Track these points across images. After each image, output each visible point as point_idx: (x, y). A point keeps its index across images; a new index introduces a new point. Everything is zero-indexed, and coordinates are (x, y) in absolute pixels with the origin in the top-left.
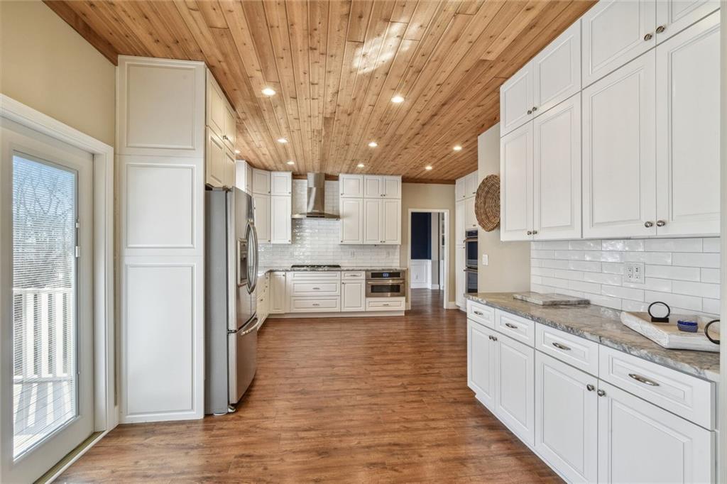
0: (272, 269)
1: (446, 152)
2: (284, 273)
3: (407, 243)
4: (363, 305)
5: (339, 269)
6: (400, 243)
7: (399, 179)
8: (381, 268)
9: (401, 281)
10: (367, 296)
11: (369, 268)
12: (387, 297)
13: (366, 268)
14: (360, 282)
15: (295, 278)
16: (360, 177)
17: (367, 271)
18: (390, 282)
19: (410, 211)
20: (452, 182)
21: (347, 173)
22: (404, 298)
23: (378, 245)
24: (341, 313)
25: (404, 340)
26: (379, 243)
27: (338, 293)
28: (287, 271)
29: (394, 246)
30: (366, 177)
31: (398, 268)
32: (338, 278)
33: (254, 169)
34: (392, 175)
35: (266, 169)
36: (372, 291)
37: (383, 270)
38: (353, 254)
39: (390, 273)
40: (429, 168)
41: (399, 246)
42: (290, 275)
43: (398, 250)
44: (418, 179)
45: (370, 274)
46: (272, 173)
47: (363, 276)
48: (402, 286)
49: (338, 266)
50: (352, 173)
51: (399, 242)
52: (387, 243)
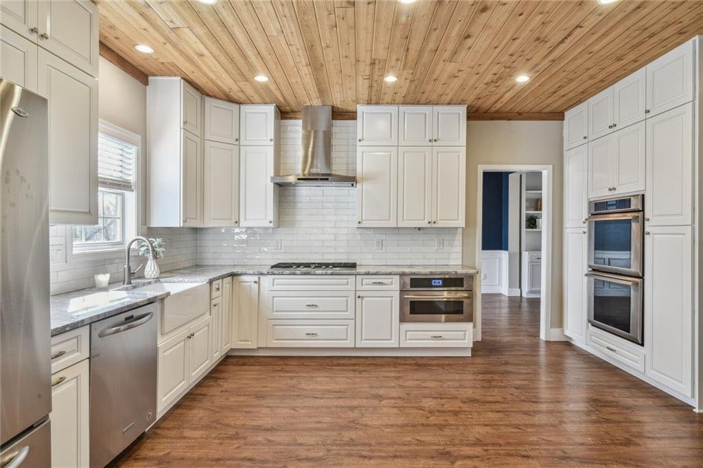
0: (235, 270)
1: (580, 15)
2: (256, 278)
3: (475, 225)
4: (395, 336)
5: (353, 271)
6: (464, 226)
7: (462, 110)
8: (427, 270)
9: (465, 295)
10: (403, 320)
11: (407, 270)
12: (439, 321)
13: (401, 270)
14: (390, 295)
15: (276, 287)
16: (393, 109)
17: (402, 275)
18: (445, 295)
19: (481, 168)
20: (559, 115)
21: (369, 103)
22: (470, 325)
23: (424, 228)
24: (355, 349)
25: (478, 443)
26: (424, 224)
27: (350, 314)
28: (262, 274)
29: (452, 230)
30: (403, 108)
31: (460, 271)
32: (351, 287)
33: (207, 99)
34: (448, 104)
35: (231, 100)
36: (413, 311)
37: (432, 273)
38: (381, 243)
39: (444, 280)
40: (522, 79)
41: (460, 231)
42: (266, 281)
43: (459, 237)
44: (496, 112)
45: (408, 280)
46: (242, 107)
47: (395, 283)
48: (466, 302)
49: (353, 266)
50: (377, 103)
51: (461, 223)
52: (441, 224)
